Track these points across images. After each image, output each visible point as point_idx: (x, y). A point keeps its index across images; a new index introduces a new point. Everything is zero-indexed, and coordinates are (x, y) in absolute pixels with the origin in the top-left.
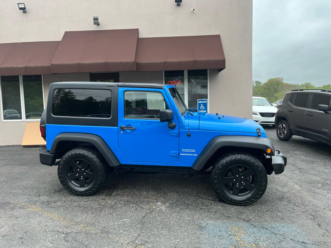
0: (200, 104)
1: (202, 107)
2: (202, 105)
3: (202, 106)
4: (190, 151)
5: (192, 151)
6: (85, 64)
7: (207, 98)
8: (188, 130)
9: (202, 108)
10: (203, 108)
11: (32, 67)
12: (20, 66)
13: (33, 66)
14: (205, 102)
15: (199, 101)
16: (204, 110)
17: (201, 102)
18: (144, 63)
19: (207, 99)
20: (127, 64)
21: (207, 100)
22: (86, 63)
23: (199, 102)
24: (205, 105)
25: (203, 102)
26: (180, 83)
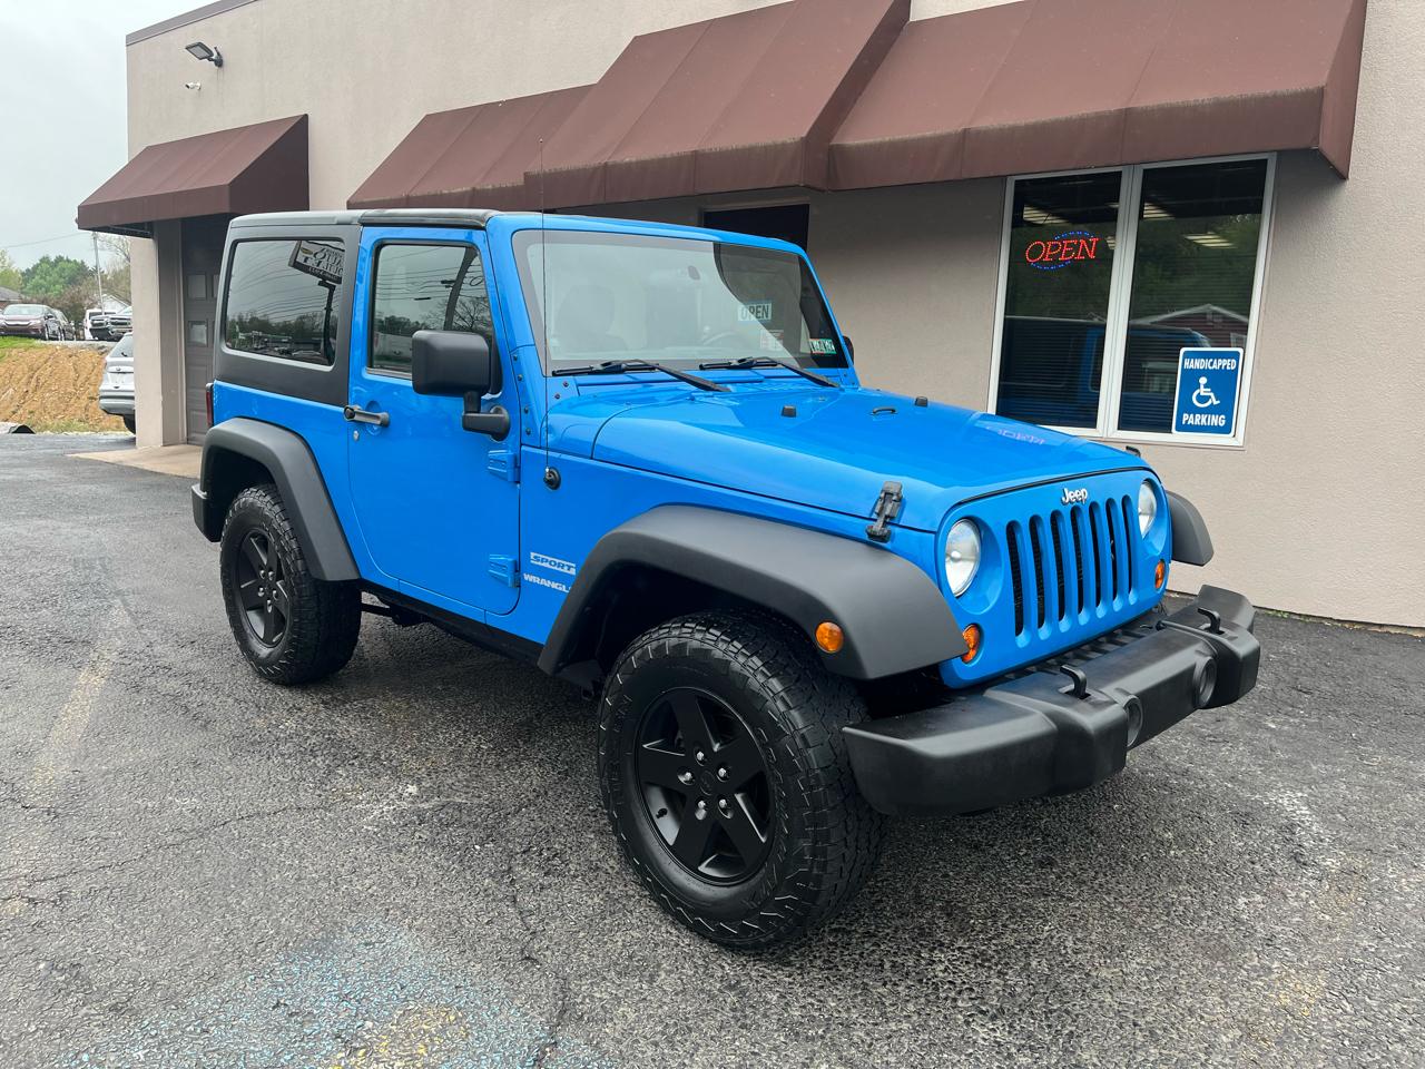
0: (1192, 377)
1: (1203, 391)
2: (1203, 380)
3: (1206, 386)
4: (556, 568)
5: (565, 570)
6: (626, 163)
7: (1242, 343)
8: (544, 452)
9: (1202, 399)
11: (488, 190)
12: (459, 190)
13: (490, 187)
14: (1224, 363)
15: (1187, 355)
16: (1211, 410)
17: (1199, 364)
18: (866, 145)
19: (1240, 350)
20: (773, 152)
21: (1238, 353)
22: (627, 160)
23: (1186, 363)
24: (1225, 384)
25: (1214, 366)
26: (1090, 250)
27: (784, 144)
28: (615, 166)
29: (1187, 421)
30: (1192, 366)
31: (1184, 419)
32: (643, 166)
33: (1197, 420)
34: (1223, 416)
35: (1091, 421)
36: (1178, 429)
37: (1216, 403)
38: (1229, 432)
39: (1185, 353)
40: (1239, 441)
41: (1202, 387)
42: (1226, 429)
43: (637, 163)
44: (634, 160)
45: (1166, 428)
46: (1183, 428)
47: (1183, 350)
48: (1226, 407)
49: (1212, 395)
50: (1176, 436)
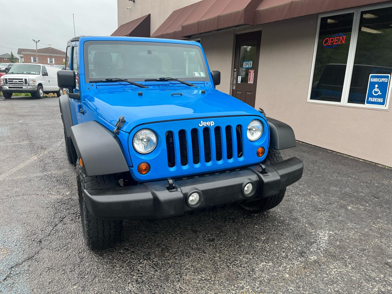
0: (373, 84)
1: (376, 90)
2: (377, 86)
3: (377, 88)
9: (376, 92)
10: (378, 92)
14: (384, 80)
15: (372, 77)
16: (379, 97)
17: (375, 80)
19: (389, 75)
21: (388, 76)
23: (371, 80)
24: (384, 87)
25: (381, 81)
26: (343, 40)
27: (240, 11)
28: (201, 22)
29: (370, 100)
30: (373, 81)
31: (369, 99)
32: (206, 21)
33: (374, 100)
34: (382, 99)
35: (339, 100)
36: (367, 103)
37: (380, 94)
38: (384, 105)
39: (371, 76)
40: (387, 108)
41: (376, 88)
42: (383, 103)
43: (205, 20)
44: (205, 19)
45: (363, 102)
46: (369, 102)
47: (371, 75)
48: (383, 96)
49: (379, 91)
50: (366, 105)
